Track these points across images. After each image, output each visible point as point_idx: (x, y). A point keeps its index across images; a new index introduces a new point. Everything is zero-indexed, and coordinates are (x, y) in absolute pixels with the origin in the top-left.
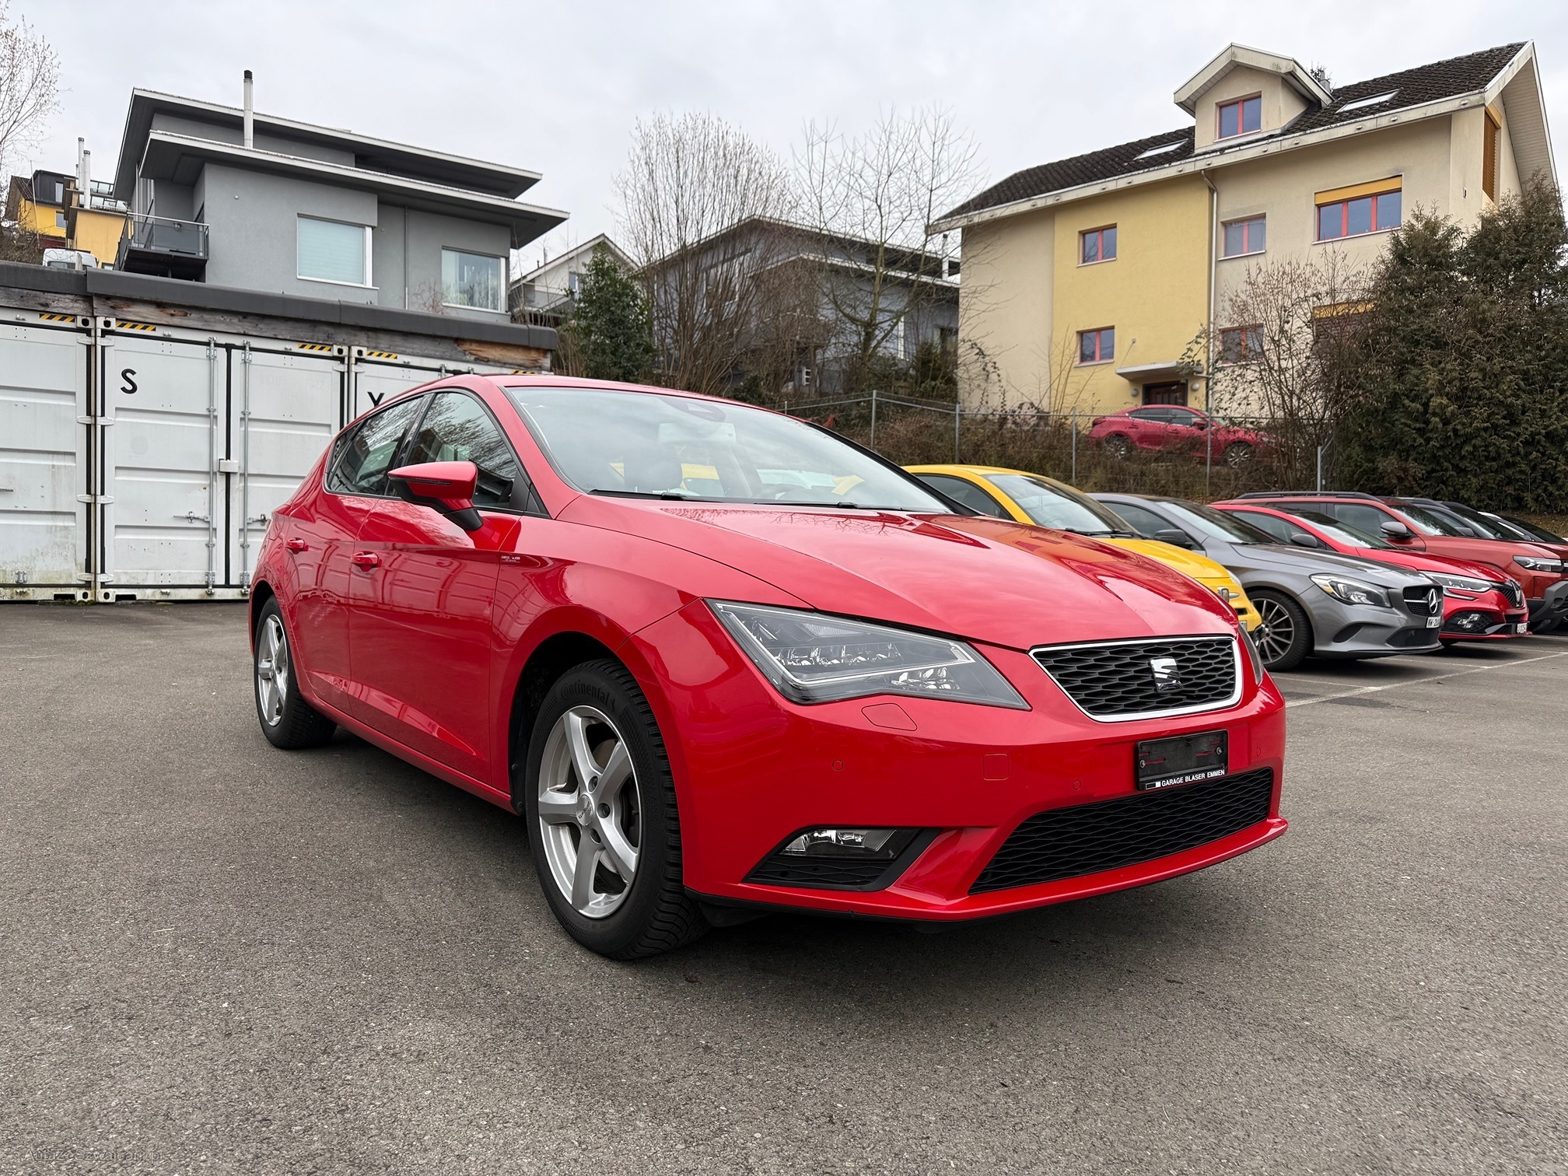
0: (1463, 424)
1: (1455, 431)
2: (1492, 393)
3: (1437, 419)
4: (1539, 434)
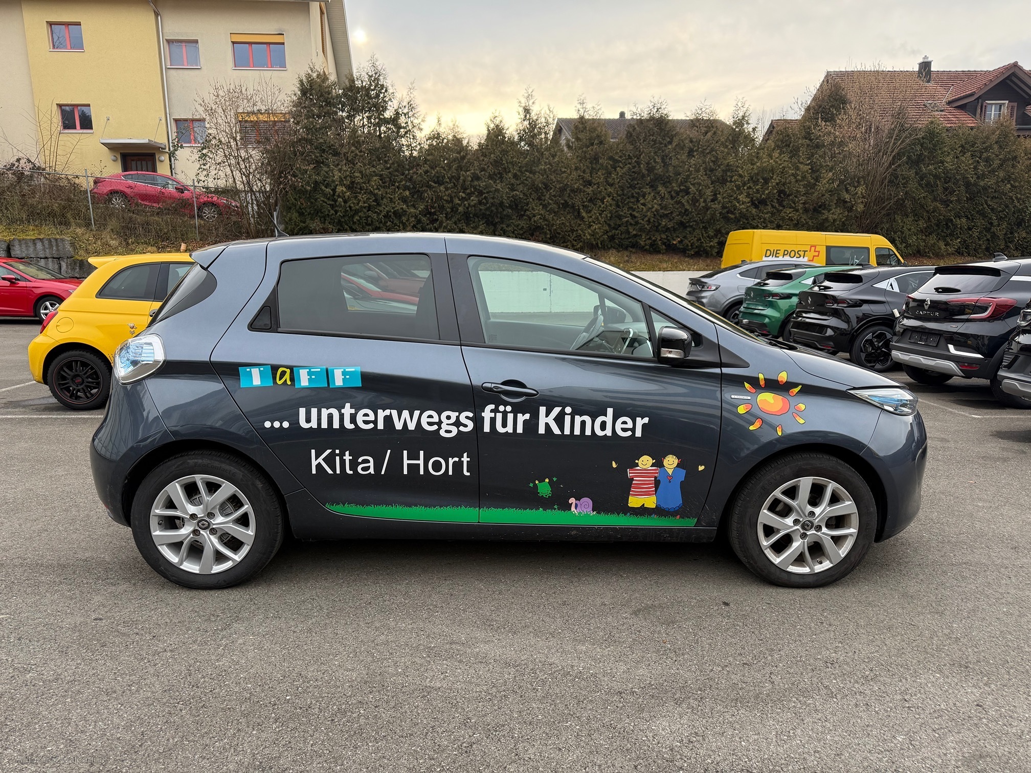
0: (354, 203)
1: (350, 207)
2: (367, 187)
3: (341, 200)
4: (390, 211)
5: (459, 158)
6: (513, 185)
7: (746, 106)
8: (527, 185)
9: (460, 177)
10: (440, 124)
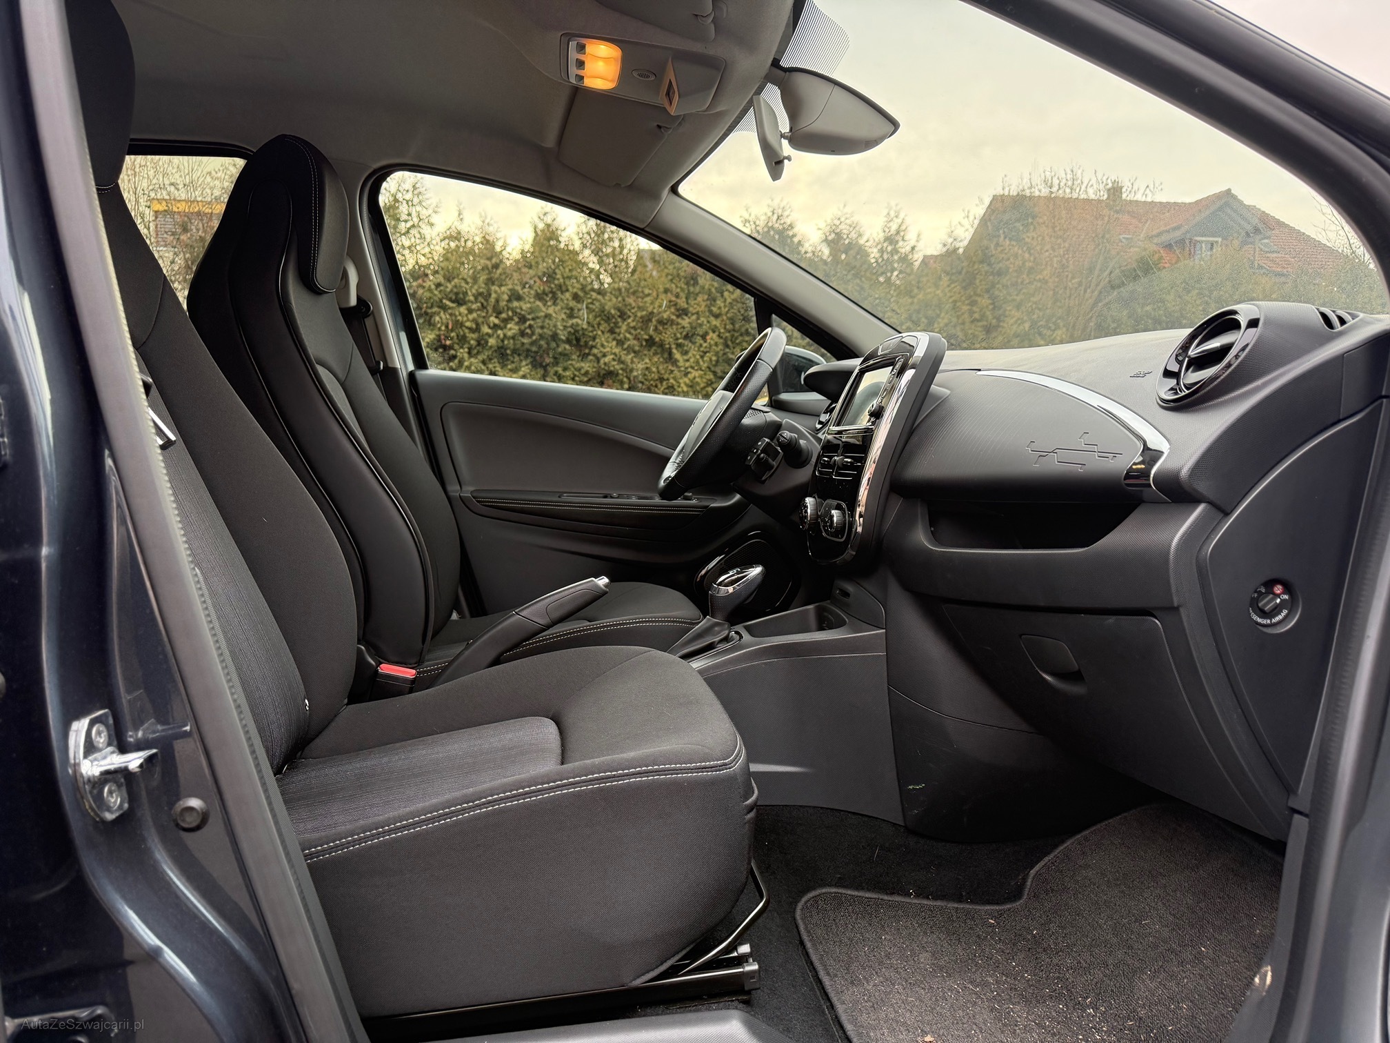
5: (490, 266)
6: (572, 309)
7: (902, 215)
8: (594, 311)
9: (490, 295)
10: (461, 219)
